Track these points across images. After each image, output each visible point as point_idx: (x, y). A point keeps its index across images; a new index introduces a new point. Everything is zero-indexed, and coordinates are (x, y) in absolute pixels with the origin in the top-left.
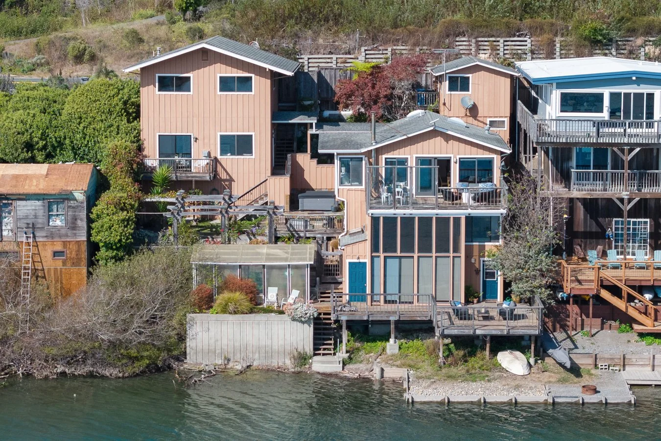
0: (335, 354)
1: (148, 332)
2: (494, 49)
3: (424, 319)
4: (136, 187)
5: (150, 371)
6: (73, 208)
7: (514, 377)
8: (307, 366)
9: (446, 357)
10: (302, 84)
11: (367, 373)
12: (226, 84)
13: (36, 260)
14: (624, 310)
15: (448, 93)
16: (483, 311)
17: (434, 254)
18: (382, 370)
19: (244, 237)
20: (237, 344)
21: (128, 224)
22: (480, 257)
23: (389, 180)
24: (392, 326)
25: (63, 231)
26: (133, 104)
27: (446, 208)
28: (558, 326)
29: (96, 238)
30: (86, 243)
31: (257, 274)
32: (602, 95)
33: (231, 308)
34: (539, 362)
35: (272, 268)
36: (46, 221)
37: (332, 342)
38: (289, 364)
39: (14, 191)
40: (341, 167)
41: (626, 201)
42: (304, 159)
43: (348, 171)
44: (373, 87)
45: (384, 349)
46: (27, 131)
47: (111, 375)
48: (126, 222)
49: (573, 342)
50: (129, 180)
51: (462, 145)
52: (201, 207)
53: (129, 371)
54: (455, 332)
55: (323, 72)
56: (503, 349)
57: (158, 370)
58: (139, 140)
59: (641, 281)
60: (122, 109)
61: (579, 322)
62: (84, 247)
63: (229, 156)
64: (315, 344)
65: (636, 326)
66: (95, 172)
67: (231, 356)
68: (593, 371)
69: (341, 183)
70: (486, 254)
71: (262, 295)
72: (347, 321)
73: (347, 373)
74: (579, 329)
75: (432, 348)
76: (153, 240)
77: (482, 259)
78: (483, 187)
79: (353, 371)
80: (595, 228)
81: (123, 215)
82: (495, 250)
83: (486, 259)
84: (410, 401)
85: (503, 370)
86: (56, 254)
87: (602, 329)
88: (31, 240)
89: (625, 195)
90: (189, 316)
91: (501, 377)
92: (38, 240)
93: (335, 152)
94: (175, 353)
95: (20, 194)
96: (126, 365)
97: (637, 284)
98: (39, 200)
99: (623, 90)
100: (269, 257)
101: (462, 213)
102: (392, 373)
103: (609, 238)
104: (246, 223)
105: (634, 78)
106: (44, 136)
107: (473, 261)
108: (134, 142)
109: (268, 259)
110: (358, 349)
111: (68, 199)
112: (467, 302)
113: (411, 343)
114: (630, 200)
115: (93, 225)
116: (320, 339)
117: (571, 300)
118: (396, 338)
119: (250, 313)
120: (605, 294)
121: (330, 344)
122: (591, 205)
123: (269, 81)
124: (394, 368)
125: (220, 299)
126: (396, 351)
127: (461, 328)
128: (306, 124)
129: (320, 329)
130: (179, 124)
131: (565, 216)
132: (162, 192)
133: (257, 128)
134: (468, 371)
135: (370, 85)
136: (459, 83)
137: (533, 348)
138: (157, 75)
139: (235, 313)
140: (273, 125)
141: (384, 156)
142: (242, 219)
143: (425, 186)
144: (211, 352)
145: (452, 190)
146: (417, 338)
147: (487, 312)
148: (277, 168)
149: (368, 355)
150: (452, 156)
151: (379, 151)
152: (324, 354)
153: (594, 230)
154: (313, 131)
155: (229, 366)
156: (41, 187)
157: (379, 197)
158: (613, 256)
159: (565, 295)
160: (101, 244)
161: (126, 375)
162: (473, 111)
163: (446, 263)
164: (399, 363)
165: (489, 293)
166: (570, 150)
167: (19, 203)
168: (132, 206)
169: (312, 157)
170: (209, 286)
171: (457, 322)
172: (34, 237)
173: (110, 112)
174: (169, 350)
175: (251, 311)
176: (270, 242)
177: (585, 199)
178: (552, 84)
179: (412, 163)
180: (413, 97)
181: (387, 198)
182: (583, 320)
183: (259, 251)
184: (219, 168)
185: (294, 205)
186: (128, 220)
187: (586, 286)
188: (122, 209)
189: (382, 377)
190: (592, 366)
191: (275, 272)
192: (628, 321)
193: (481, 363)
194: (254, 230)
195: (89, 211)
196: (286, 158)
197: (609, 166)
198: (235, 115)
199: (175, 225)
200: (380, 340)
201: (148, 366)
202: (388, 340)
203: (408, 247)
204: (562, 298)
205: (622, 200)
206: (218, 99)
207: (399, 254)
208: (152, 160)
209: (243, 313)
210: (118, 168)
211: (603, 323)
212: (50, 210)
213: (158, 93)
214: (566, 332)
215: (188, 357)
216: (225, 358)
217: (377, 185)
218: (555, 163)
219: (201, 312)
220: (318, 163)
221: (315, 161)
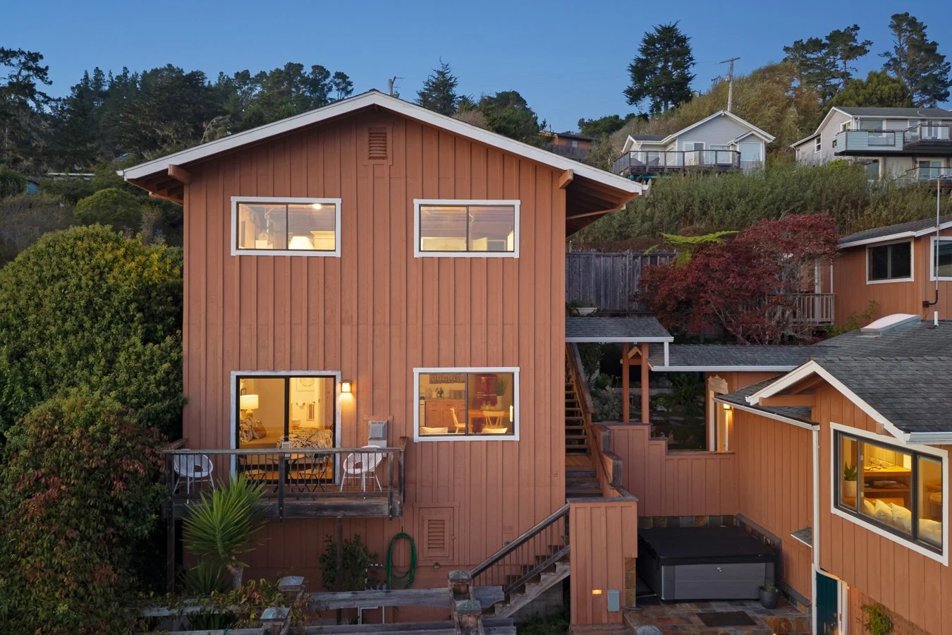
15: (934, 278)
42: (631, 439)
60: (129, 302)
63: (443, 437)
130: (300, 345)
133: (527, 356)
138: (234, 200)
154: (665, 364)
169: (655, 435)
198: (462, 310)
206: (415, 271)
213: (236, 251)
220: (671, 447)
221: (662, 444)
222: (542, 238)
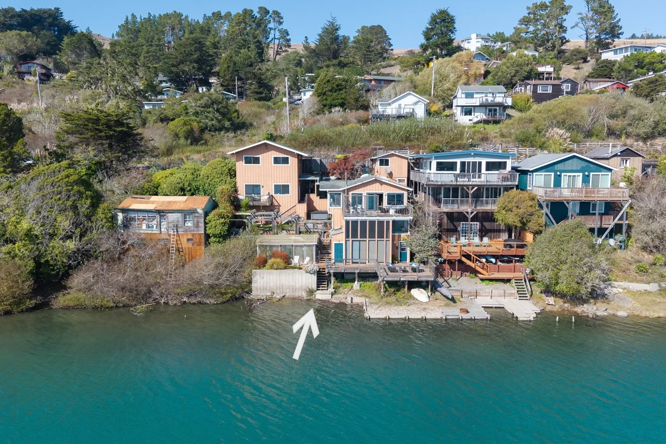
0: (327, 289)
1: (231, 279)
3: (373, 272)
4: (232, 208)
5: (233, 300)
6: (197, 217)
7: (422, 303)
8: (314, 296)
9: (385, 292)
10: (313, 164)
11: (344, 300)
12: (277, 161)
13: (178, 243)
14: (474, 267)
15: (379, 166)
16: (403, 268)
17: (376, 239)
18: (352, 298)
19: (284, 232)
20: (278, 285)
21: (225, 225)
22: (398, 240)
23: (354, 204)
24: (356, 275)
25: (192, 229)
26: (233, 170)
27: (382, 216)
28: (439, 275)
29: (208, 232)
30: (204, 235)
31: (290, 249)
32: (456, 162)
33: (275, 266)
34: (433, 294)
35: (297, 246)
36: (183, 223)
37: (326, 283)
38: (304, 295)
39: (167, 209)
40: (330, 198)
41: (470, 213)
42: (314, 197)
43: (334, 200)
44: (345, 165)
45: (352, 287)
46: (182, 182)
47: (210, 302)
48: (224, 224)
49: (448, 283)
50: (228, 204)
51: (389, 187)
52: (266, 217)
53: (220, 300)
54: (390, 279)
55: (322, 160)
56: (414, 288)
57: (236, 299)
58: (235, 187)
59: (481, 252)
60: (228, 173)
61: (450, 273)
62: (203, 237)
63: (278, 195)
64: (317, 284)
65: (480, 276)
66: (211, 200)
67: (275, 291)
68: (461, 299)
69: (331, 205)
70: (402, 239)
71: (291, 260)
72: (334, 273)
73: (334, 300)
74: (450, 276)
75: (377, 286)
76: (237, 233)
77: (399, 242)
78: (399, 207)
79: (337, 299)
80: (452, 227)
81: (222, 220)
82: (406, 237)
83: (401, 241)
84: (368, 318)
85: (414, 299)
86: (188, 240)
87: (461, 276)
88: (175, 233)
89: (469, 210)
90: (253, 271)
91: (414, 303)
92: (179, 233)
93: (327, 190)
94: (246, 290)
95: (169, 210)
96: (219, 297)
97: (478, 254)
98: (179, 213)
99: (466, 160)
100: (295, 241)
101: (390, 219)
102: (357, 300)
103: (459, 232)
104: (286, 225)
105: (473, 154)
106: (189, 185)
107: (395, 242)
108: (233, 188)
109: (294, 242)
110: (339, 287)
111: (194, 213)
112: (393, 263)
113: (365, 284)
114: (472, 213)
115: (207, 225)
116: (320, 282)
117: (447, 262)
118: (358, 281)
119: (285, 269)
120: (464, 259)
121: (325, 284)
122: (450, 215)
123: (297, 159)
124: (358, 297)
125: (270, 262)
126: (358, 288)
127: (392, 277)
128: (314, 180)
129: (320, 277)
130: (255, 180)
131: (438, 221)
132: (246, 211)
133: (291, 181)
134: (397, 300)
135: (343, 164)
136: (384, 162)
137: (430, 287)
138: (244, 156)
139: (277, 269)
140: (299, 181)
141: (351, 192)
142: (285, 224)
143: (371, 207)
144: (264, 289)
145: (384, 207)
146: (369, 281)
147: (405, 268)
148: (301, 200)
149: (344, 290)
150: (384, 192)
151: (349, 190)
152: (322, 290)
153: (452, 228)
154: (318, 183)
155: (273, 296)
156: (181, 207)
157: (349, 212)
158: (463, 240)
159: (443, 259)
160: (211, 235)
161: (219, 302)
162: (390, 175)
163: (382, 244)
164: (360, 294)
165: (403, 258)
166: (441, 188)
167: (169, 214)
168: (228, 216)
169: (317, 196)
170: (264, 256)
171: (390, 273)
172: (177, 231)
173: (222, 174)
174: (243, 289)
175: (285, 268)
176: (296, 234)
177: (447, 213)
178: (432, 157)
179: (364, 194)
180: (363, 170)
181: (353, 212)
182: (452, 272)
183: (291, 238)
184: (274, 200)
185: (309, 217)
186: (225, 223)
187: (454, 255)
188: (222, 218)
189: (352, 302)
190: (460, 296)
191: (298, 248)
193: (404, 295)
194: (289, 228)
195: (205, 219)
196: (305, 196)
197: (459, 197)
198: (281, 174)
199: (250, 226)
200: (350, 282)
201: (231, 297)
202: (354, 282)
203: (363, 235)
204: (441, 261)
205: (467, 213)
206: (273, 168)
207: (359, 239)
208: (242, 196)
209: (281, 269)
210: (223, 199)
211: (462, 274)
212: (185, 218)
213: (244, 165)
214: (443, 278)
215: (253, 292)
216: (272, 292)
217: (348, 206)
218: (433, 196)
219: (260, 268)
220: (320, 198)
221: (319, 197)
222: (293, 162)
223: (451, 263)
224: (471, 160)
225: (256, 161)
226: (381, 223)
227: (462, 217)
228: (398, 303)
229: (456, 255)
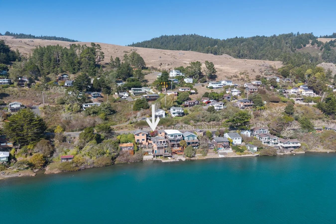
0: (155, 158)
1: (140, 158)
2: (160, 127)
3: (162, 155)
6: (132, 147)
7: (170, 159)
8: (153, 159)
9: (164, 158)
12: (142, 135)
13: (130, 152)
17: (162, 149)
20: (147, 158)
23: (158, 143)
24: (159, 155)
25: (132, 150)
26: (134, 137)
31: (148, 152)
32: (173, 135)
38: (151, 159)
42: (149, 141)
50: (136, 144)
53: (139, 161)
56: (168, 157)
57: (141, 161)
58: (135, 140)
64: (153, 157)
68: (175, 158)
71: (149, 154)
72: (156, 155)
77: (165, 150)
78: (165, 143)
79: (157, 159)
80: (173, 146)
82: (166, 148)
84: (163, 162)
87: (175, 155)
92: (130, 150)
97: (177, 151)
99: (175, 135)
100: (148, 150)
101: (164, 146)
106: (127, 140)
110: (157, 157)
112: (165, 153)
115: (134, 149)
122: (173, 144)
126: (160, 157)
127: (165, 156)
128: (149, 138)
130: (138, 139)
131: (171, 145)
132: (138, 145)
133: (145, 138)
137: (171, 157)
138: (137, 134)
139: (147, 155)
143: (160, 144)
144: (145, 159)
145: (162, 144)
147: (167, 154)
148: (147, 142)
150: (162, 141)
155: (147, 160)
156: (129, 145)
157: (157, 145)
158: (175, 148)
162: (162, 136)
166: (171, 140)
167: (128, 147)
170: (144, 153)
173: (132, 138)
174: (142, 159)
178: (170, 135)
179: (159, 141)
184: (142, 142)
185: (149, 145)
189: (160, 160)
192: (177, 154)
195: (134, 147)
197: (174, 141)
198: (143, 138)
203: (160, 149)
208: (137, 142)
212: (130, 148)
213: (137, 136)
214: (172, 155)
219: (144, 155)
222: (145, 135)
223: (173, 153)
224: (176, 135)
225: (139, 135)
226: (163, 147)
227: (175, 144)
228: (167, 159)
229: (174, 151)
